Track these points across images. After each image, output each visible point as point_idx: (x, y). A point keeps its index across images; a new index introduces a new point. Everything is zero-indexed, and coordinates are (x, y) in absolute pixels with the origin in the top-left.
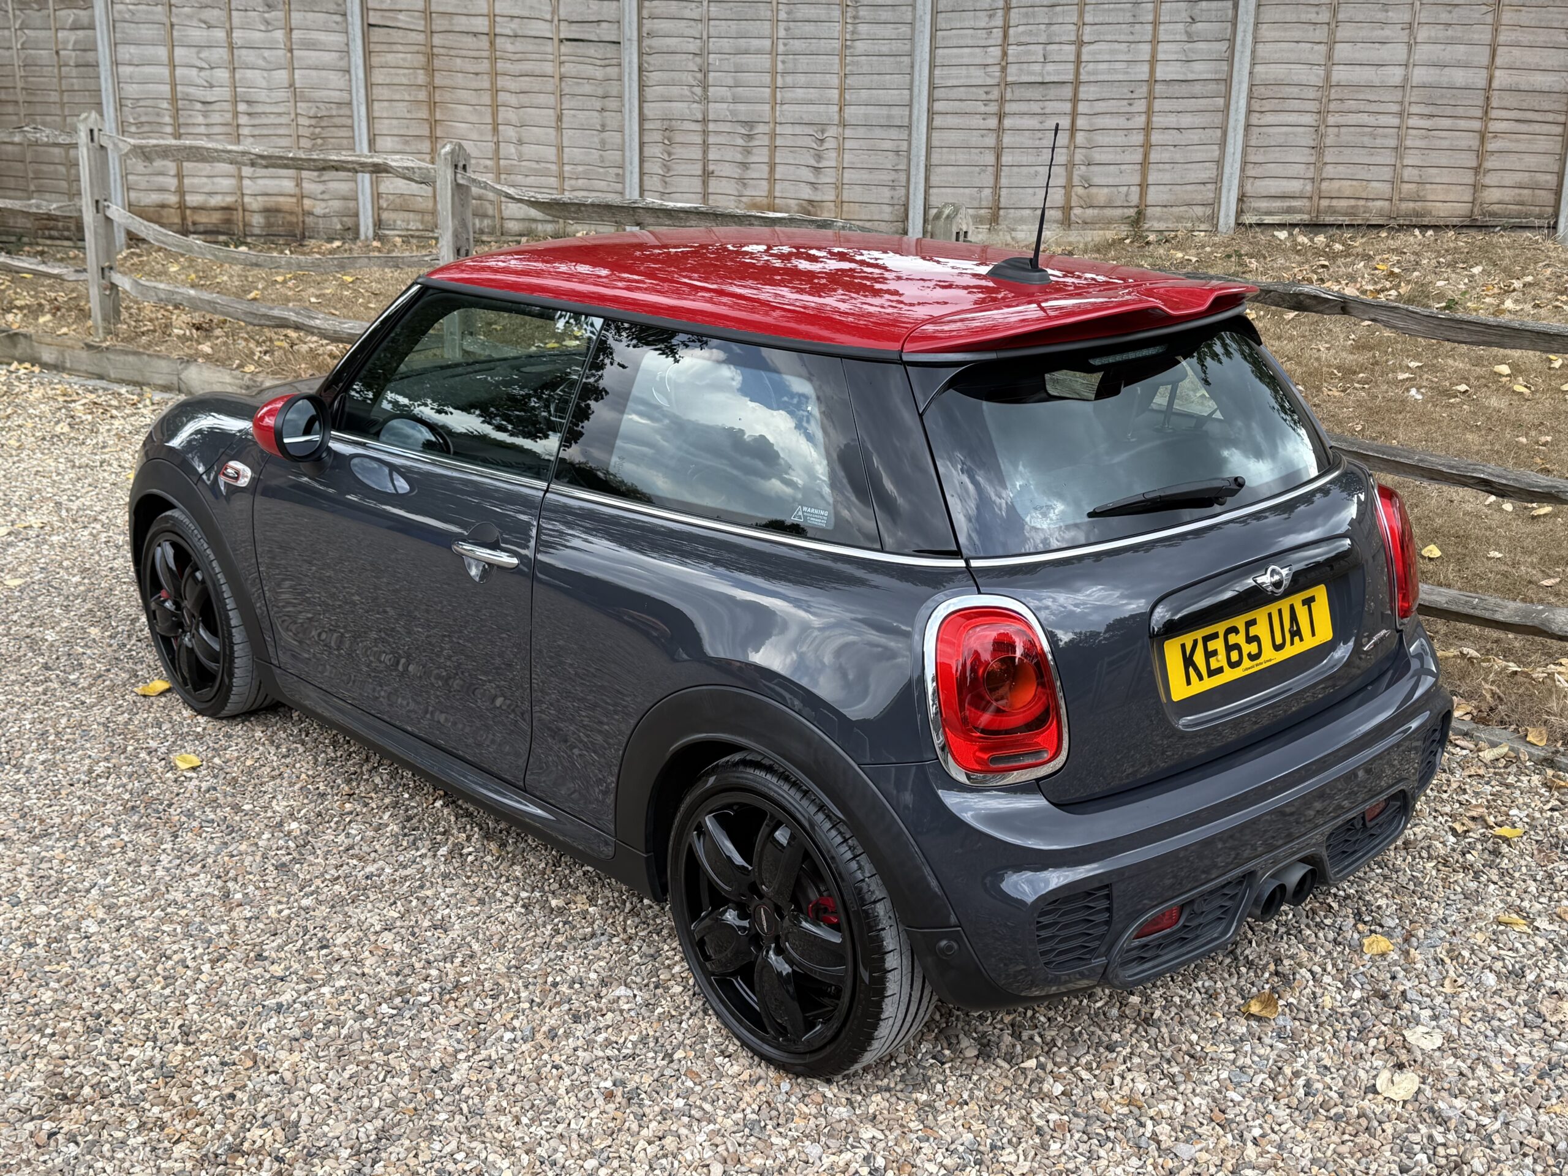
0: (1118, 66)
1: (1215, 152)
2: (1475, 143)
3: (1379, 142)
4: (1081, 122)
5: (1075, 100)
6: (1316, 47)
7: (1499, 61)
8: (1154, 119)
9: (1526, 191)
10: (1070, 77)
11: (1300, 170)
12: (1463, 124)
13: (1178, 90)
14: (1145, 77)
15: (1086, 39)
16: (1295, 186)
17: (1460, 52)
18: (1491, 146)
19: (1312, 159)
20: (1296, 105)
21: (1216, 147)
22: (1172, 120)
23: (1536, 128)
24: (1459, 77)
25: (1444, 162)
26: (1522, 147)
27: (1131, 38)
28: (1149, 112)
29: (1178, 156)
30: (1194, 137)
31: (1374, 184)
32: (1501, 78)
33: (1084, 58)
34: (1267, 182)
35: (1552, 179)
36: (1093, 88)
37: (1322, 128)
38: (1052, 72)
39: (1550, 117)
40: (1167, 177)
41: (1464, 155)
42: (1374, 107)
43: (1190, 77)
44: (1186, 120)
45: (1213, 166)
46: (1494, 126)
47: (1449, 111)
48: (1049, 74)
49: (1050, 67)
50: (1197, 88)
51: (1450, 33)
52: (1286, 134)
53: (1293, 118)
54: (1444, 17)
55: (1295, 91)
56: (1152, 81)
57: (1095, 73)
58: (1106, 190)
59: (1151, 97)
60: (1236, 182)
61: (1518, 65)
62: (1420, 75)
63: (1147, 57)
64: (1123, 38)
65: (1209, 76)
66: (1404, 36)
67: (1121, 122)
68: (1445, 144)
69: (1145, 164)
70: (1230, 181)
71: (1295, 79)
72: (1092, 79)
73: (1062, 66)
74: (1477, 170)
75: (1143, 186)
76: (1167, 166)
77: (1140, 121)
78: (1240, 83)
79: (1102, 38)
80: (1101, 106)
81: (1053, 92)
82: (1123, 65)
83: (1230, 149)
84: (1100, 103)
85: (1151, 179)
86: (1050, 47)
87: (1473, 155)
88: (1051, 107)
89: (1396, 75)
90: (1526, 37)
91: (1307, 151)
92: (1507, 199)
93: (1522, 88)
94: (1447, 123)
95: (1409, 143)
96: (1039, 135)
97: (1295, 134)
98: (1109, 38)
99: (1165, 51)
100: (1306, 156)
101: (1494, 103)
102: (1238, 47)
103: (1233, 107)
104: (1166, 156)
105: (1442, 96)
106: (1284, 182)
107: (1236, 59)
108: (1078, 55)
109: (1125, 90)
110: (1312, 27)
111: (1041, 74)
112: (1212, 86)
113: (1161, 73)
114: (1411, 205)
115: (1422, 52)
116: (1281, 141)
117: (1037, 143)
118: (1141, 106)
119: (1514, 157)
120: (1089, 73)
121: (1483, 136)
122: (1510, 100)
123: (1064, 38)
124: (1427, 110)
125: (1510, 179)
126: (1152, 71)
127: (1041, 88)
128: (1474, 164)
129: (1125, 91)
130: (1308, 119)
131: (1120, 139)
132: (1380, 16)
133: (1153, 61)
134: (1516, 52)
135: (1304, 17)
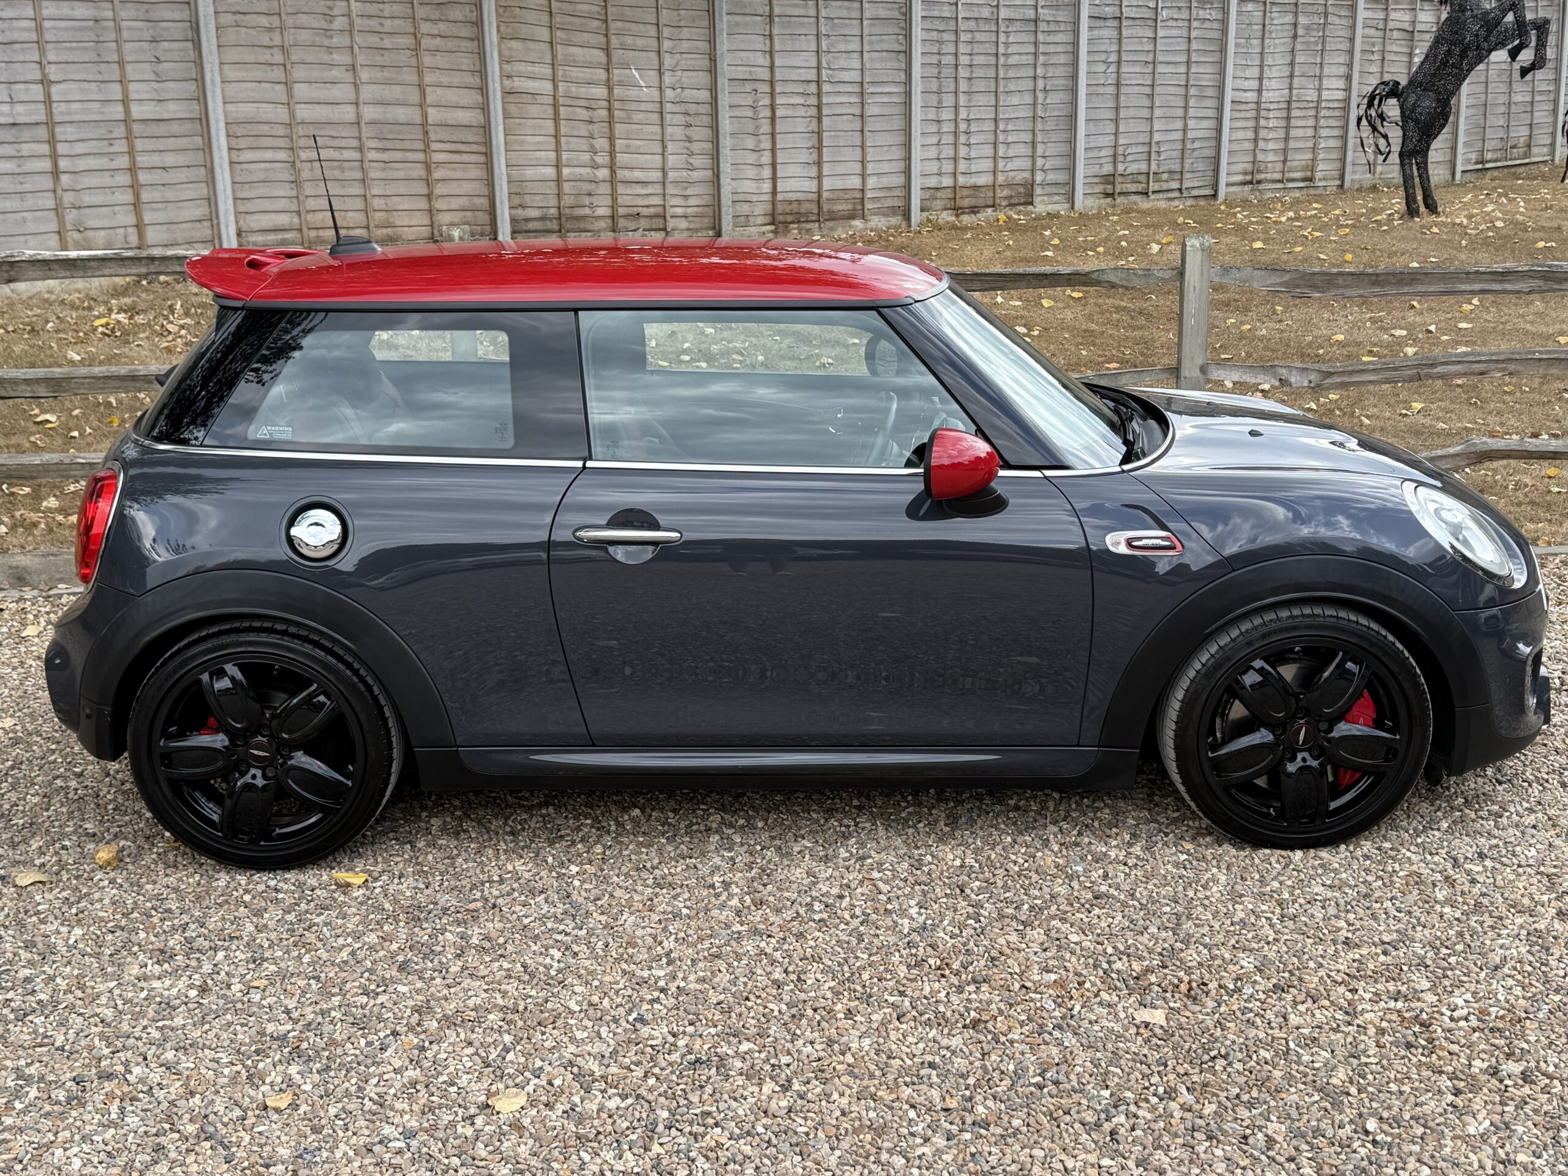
0: (90, 105)
1: (203, 190)
2: (423, 173)
3: (347, 175)
4: (63, 164)
5: (52, 141)
6: (277, 87)
7: (429, 99)
8: (138, 159)
9: (469, 214)
10: (42, 118)
11: (282, 204)
12: (411, 156)
13: (155, 129)
14: (121, 116)
15: (53, 78)
16: (283, 220)
17: (397, 92)
18: (438, 174)
19: (294, 193)
20: (270, 142)
21: (204, 185)
22: (155, 160)
23: (465, 158)
24: (402, 114)
25: (403, 191)
26: (459, 174)
27: (100, 78)
28: (131, 152)
29: (170, 195)
30: (181, 176)
31: (351, 214)
32: (433, 115)
33: (55, 97)
34: (256, 217)
35: (484, 202)
36: (69, 129)
37: (298, 163)
38: (23, 114)
39: (474, 148)
40: (161, 217)
41: (416, 184)
42: (336, 143)
43: (166, 116)
44: (170, 160)
45: (205, 203)
46: (438, 157)
47: (399, 145)
48: (19, 114)
49: (19, 108)
50: (175, 128)
51: (386, 74)
52: (266, 170)
53: (269, 155)
54: (379, 60)
55: (265, 129)
56: (127, 121)
57: (69, 113)
58: (102, 233)
59: (129, 138)
60: (232, 218)
61: (443, 103)
62: (369, 113)
63: (119, 97)
64: (91, 77)
65: (184, 116)
66: (348, 77)
67: (103, 163)
68: (401, 174)
69: (137, 205)
70: (226, 218)
71: (264, 117)
72: (66, 119)
73: (32, 106)
74: (429, 196)
75: (140, 227)
76: (159, 205)
77: (124, 162)
78: (217, 121)
79: (70, 77)
80: (80, 148)
81: (26, 134)
82: (97, 105)
83: (220, 186)
84: (80, 144)
85: (147, 218)
86: (14, 86)
87: (423, 184)
88: (26, 149)
89: (348, 113)
90: (445, 79)
91: (287, 185)
92: (456, 220)
93: (450, 122)
94: (398, 155)
95: (372, 175)
96: (20, 178)
97: (275, 170)
98: (77, 77)
99: (136, 90)
100: (286, 191)
101: (432, 137)
102: (208, 87)
103: (215, 145)
104: (157, 195)
105: (391, 132)
106: (274, 216)
107: (209, 99)
108: (48, 95)
109: (104, 131)
110: (268, 68)
111: (11, 115)
112: (188, 126)
113: (137, 111)
114: (385, 231)
115: (367, 92)
116: (262, 176)
117: (19, 188)
118: (121, 146)
119: (454, 184)
120: (61, 113)
121: (428, 166)
122: (443, 134)
123: (29, 77)
124: (381, 145)
125: (456, 203)
126: (127, 111)
127: (13, 130)
128: (425, 191)
129: (102, 132)
130: (282, 155)
131: (106, 180)
132: (326, 58)
133: (125, 102)
134: (439, 91)
135: (261, 59)
